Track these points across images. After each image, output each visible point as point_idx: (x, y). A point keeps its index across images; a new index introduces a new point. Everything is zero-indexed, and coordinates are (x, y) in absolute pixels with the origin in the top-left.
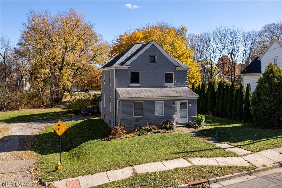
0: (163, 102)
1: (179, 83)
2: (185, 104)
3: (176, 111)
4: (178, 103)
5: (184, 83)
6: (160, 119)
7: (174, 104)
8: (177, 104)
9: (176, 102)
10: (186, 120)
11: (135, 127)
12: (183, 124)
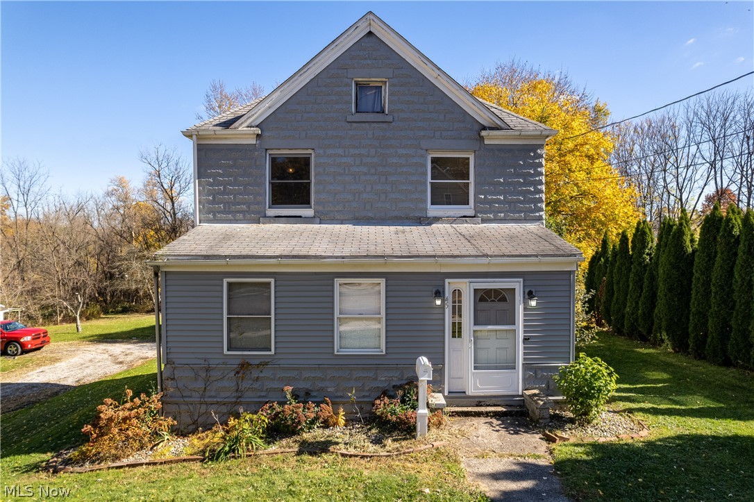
0: (383, 281)
1: (498, 201)
2: (504, 299)
3: (457, 331)
4: (467, 289)
5: (521, 202)
6: (364, 369)
7: (439, 294)
8: (457, 294)
9: (450, 285)
10: (513, 383)
11: (231, 403)
12: (494, 401)
